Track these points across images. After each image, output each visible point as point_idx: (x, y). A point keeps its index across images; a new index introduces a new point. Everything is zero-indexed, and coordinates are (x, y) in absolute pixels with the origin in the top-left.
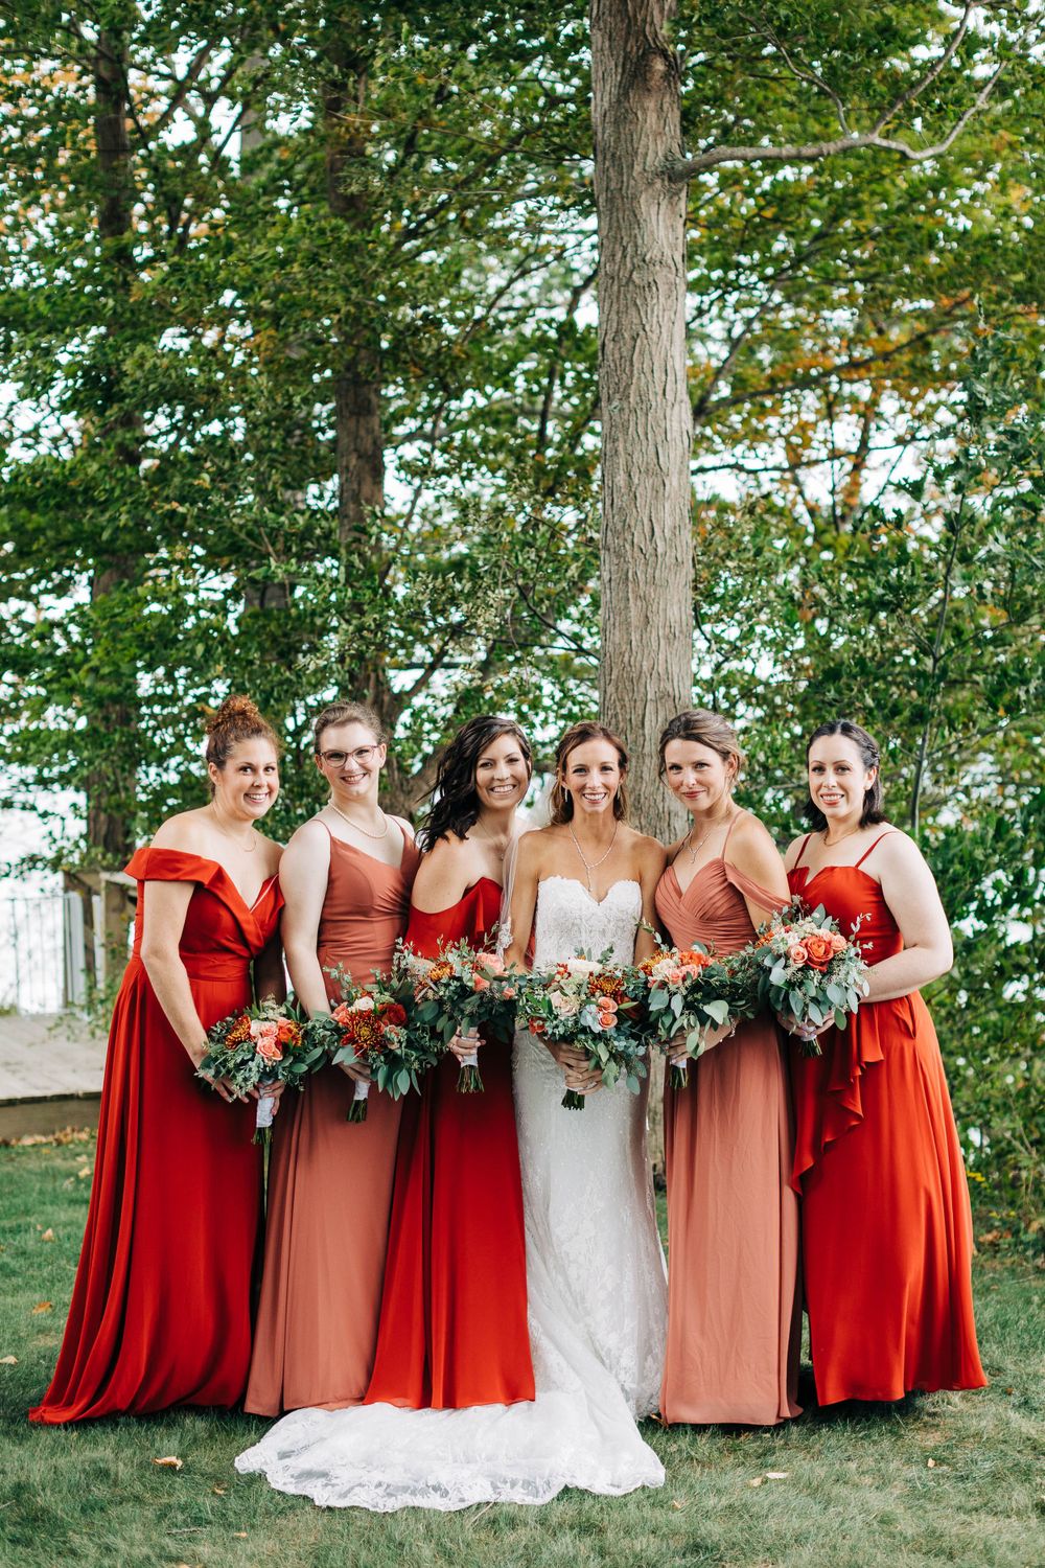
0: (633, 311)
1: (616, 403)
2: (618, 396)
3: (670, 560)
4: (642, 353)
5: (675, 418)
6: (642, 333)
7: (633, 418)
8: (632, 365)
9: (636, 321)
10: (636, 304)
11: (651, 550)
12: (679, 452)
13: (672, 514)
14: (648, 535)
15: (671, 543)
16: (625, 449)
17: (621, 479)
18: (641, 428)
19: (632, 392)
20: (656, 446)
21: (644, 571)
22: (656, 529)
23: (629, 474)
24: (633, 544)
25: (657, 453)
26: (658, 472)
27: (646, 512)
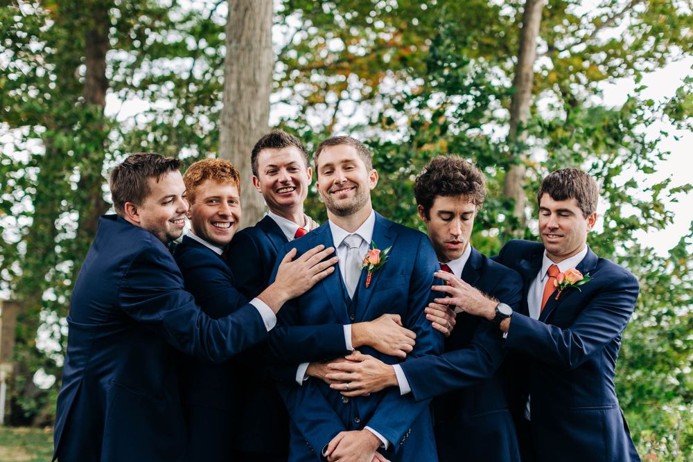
3: (258, 132)
4: (249, 19)
5: (265, 56)
6: (250, 8)
7: (242, 54)
8: (244, 24)
11: (248, 126)
12: (267, 74)
13: (261, 106)
14: (247, 119)
15: (259, 123)
16: (238, 70)
18: (247, 60)
19: (243, 39)
20: (254, 70)
21: (244, 138)
22: (253, 115)
23: (239, 84)
24: (238, 122)
25: (254, 75)
26: (254, 83)
27: (247, 106)
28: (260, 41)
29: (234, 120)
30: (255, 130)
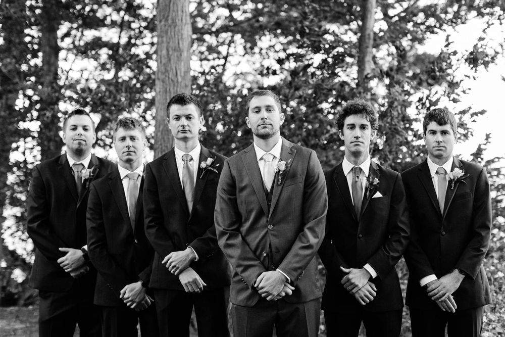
1: (163, 23)
3: (183, 84)
4: (173, 4)
5: (186, 30)
7: (169, 29)
8: (170, 8)
11: (176, 80)
12: (187, 44)
13: (184, 66)
14: (175, 75)
15: (184, 78)
16: (166, 40)
17: (164, 52)
18: (173, 33)
19: (170, 18)
20: (178, 40)
21: (174, 89)
22: (179, 73)
23: (168, 50)
24: (169, 78)
25: (179, 43)
26: (179, 50)
27: (174, 66)
28: (182, 20)
29: (166, 76)
30: (181, 82)
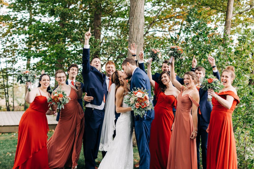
0: (135, 2)
1: (132, 17)
2: (132, 16)
3: (139, 43)
4: (136, 9)
5: (141, 20)
6: (137, 6)
7: (134, 20)
8: (135, 11)
9: (136, 4)
10: (136, 1)
11: (136, 42)
12: (142, 26)
14: (136, 39)
15: (140, 41)
16: (133, 25)
17: (132, 30)
19: (135, 15)
22: (137, 38)
25: (138, 26)
26: (138, 29)
27: (136, 35)
29: (132, 40)
